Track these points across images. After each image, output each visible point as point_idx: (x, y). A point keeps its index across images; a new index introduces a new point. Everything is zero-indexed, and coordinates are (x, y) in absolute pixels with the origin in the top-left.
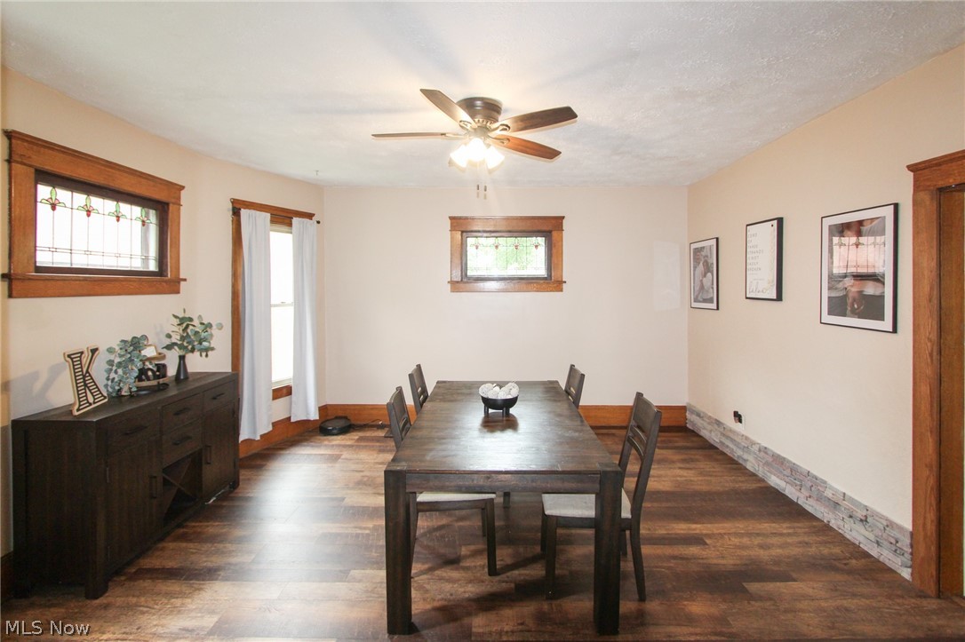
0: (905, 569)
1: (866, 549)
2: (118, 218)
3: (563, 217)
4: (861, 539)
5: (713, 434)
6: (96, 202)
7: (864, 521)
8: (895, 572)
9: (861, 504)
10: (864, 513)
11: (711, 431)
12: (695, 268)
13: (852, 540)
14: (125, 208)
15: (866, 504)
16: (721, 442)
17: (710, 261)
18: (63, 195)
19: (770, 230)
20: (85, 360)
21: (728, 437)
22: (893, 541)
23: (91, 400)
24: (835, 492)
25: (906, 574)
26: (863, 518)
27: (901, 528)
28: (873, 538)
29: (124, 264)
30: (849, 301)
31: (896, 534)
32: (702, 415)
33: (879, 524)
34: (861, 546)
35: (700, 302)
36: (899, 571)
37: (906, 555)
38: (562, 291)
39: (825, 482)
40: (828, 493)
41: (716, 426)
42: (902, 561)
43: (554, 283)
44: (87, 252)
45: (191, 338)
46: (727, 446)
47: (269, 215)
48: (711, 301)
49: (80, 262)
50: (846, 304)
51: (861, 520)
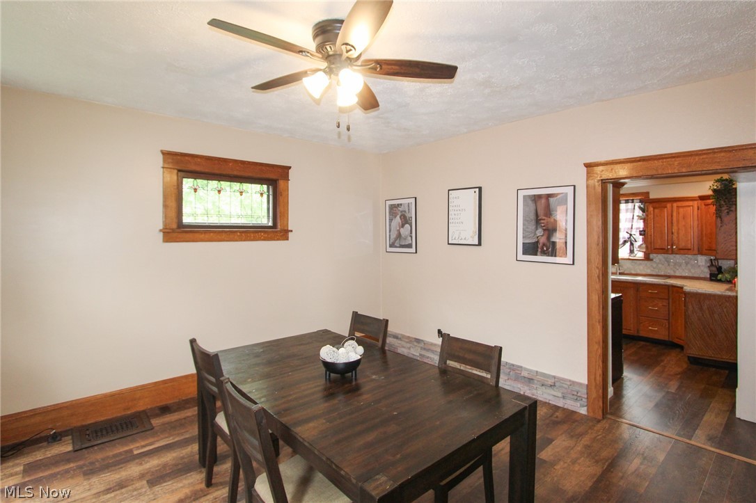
0: (583, 409)
1: (554, 403)
3: (290, 168)
4: (551, 398)
5: (412, 349)
7: (552, 386)
8: (576, 412)
9: (549, 375)
10: (553, 381)
11: (409, 348)
12: (391, 220)
13: (544, 400)
15: (554, 375)
16: (420, 355)
17: (408, 215)
19: (472, 196)
21: (428, 350)
22: (576, 393)
24: (530, 371)
25: (583, 411)
26: (553, 384)
27: (580, 384)
28: (560, 395)
30: (540, 246)
31: (577, 388)
32: (400, 336)
33: (564, 385)
34: (550, 402)
35: (396, 247)
36: (578, 411)
37: (584, 400)
38: (287, 239)
39: (521, 367)
40: (525, 374)
41: (415, 344)
42: (580, 404)
43: (281, 232)
46: (428, 357)
48: (409, 246)
50: (538, 247)
51: (551, 386)
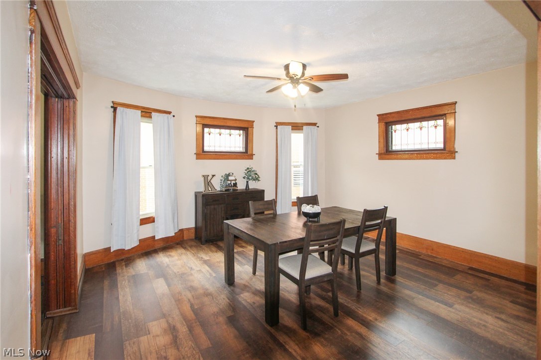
2: (230, 135)
6: (223, 131)
14: (233, 131)
18: (212, 130)
20: (209, 178)
23: (210, 189)
29: (233, 150)
44: (220, 147)
45: (251, 175)
47: (291, 126)
49: (218, 149)
